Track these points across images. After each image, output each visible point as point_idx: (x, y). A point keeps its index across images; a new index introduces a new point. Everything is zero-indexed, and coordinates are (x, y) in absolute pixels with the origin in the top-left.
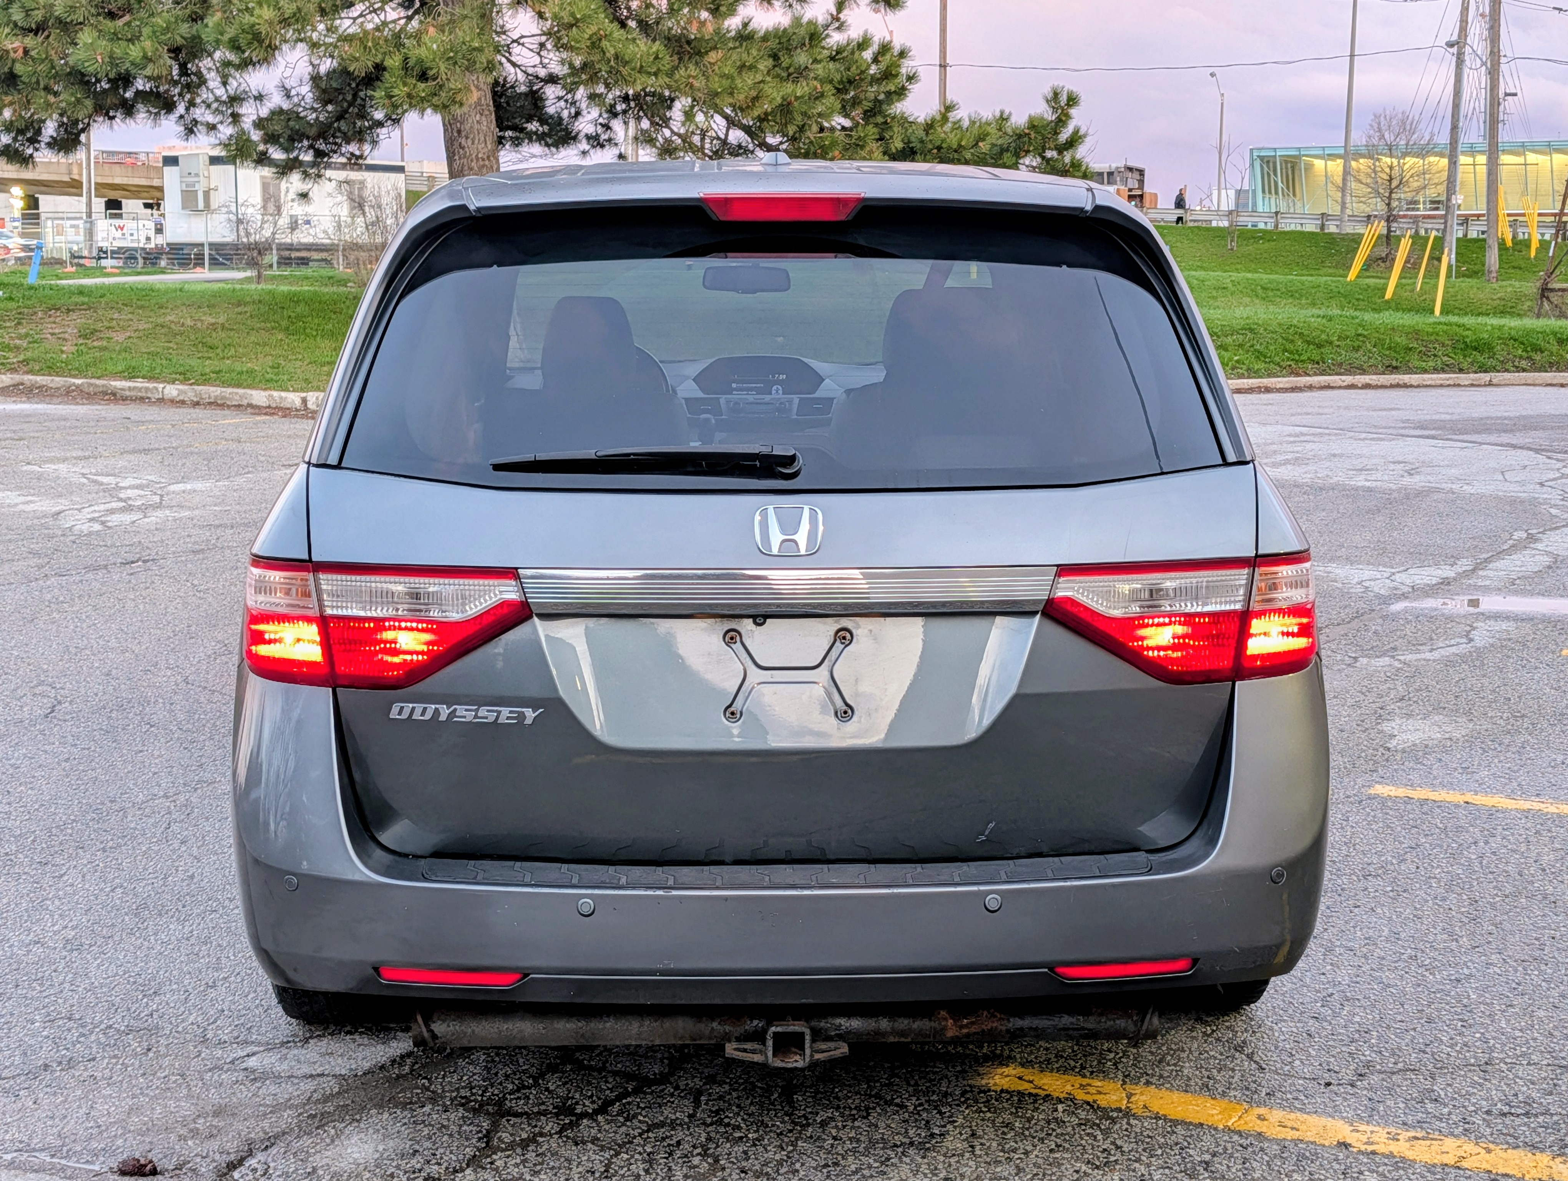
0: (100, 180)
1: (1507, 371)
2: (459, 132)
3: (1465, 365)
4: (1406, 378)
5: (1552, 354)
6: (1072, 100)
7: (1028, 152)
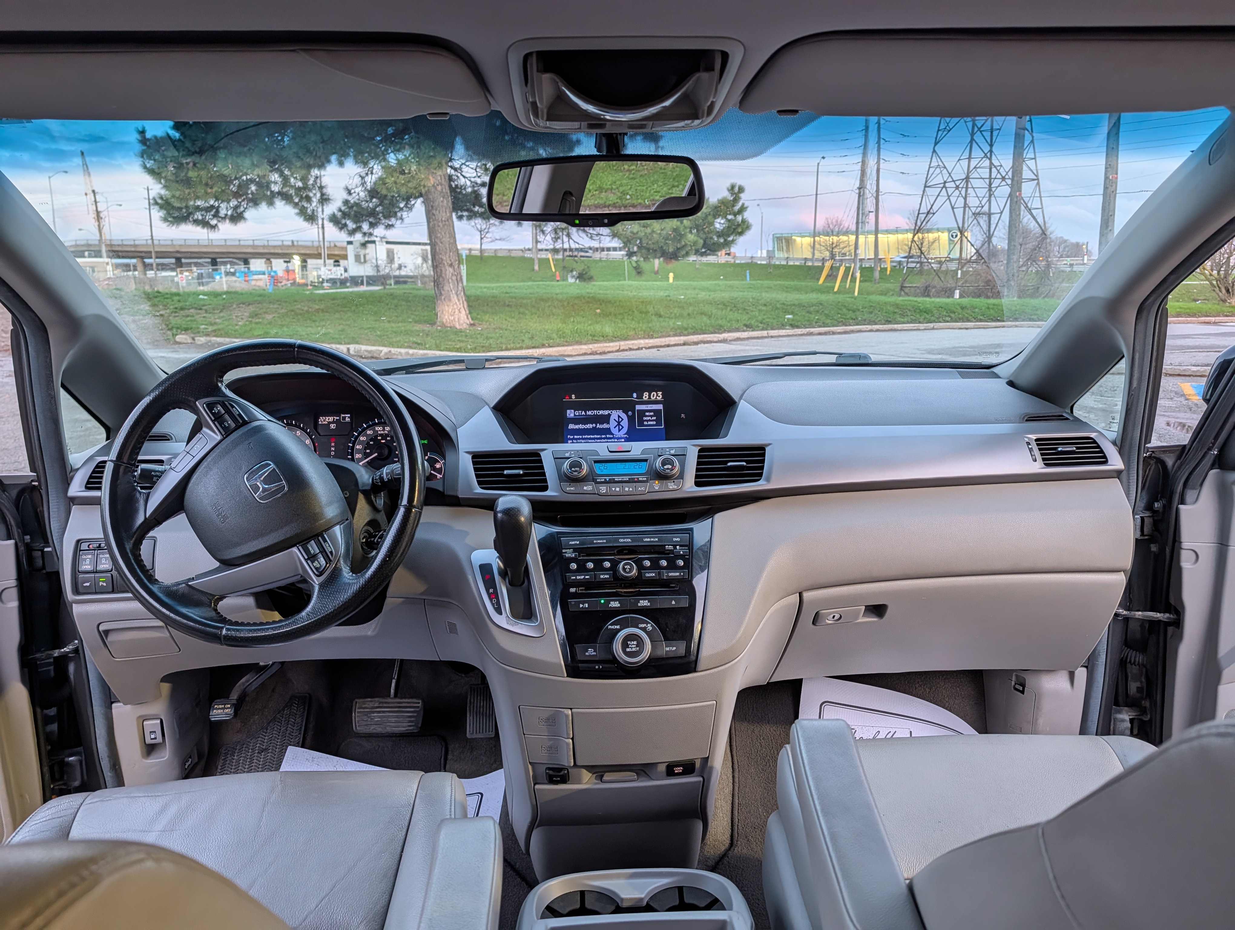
0: (329, 253)
1: (940, 322)
2: (432, 206)
3: (921, 320)
4: (896, 326)
5: (959, 314)
6: (741, 190)
7: (719, 215)
